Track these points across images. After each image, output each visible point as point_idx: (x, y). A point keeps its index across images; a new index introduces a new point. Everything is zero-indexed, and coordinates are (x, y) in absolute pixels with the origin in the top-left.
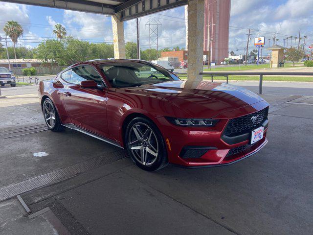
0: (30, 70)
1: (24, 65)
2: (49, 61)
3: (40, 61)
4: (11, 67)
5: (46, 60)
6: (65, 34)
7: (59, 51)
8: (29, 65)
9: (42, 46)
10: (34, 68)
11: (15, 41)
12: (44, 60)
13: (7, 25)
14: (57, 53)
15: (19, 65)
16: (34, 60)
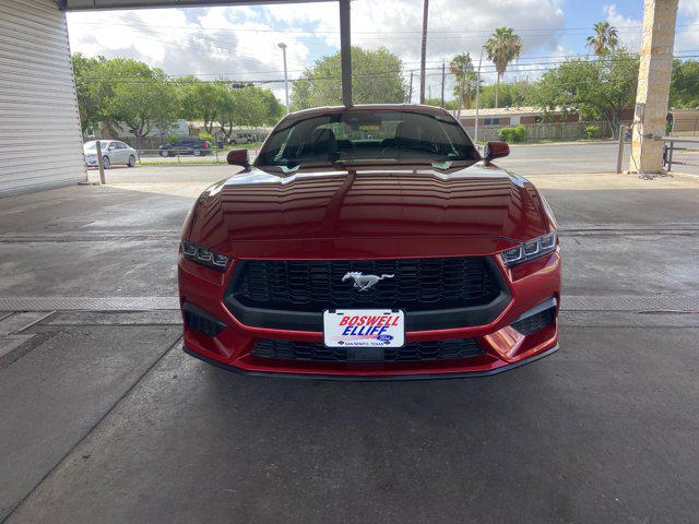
0: (513, 132)
1: (506, 120)
2: (558, 109)
3: (538, 110)
4: (479, 124)
5: (552, 108)
6: (614, 42)
7: (584, 87)
8: (516, 121)
9: (550, 76)
10: (522, 126)
11: (501, 69)
12: (548, 108)
13: (493, 38)
14: (578, 91)
15: (496, 121)
16: (528, 110)
